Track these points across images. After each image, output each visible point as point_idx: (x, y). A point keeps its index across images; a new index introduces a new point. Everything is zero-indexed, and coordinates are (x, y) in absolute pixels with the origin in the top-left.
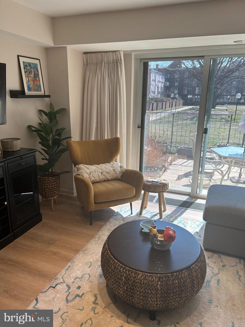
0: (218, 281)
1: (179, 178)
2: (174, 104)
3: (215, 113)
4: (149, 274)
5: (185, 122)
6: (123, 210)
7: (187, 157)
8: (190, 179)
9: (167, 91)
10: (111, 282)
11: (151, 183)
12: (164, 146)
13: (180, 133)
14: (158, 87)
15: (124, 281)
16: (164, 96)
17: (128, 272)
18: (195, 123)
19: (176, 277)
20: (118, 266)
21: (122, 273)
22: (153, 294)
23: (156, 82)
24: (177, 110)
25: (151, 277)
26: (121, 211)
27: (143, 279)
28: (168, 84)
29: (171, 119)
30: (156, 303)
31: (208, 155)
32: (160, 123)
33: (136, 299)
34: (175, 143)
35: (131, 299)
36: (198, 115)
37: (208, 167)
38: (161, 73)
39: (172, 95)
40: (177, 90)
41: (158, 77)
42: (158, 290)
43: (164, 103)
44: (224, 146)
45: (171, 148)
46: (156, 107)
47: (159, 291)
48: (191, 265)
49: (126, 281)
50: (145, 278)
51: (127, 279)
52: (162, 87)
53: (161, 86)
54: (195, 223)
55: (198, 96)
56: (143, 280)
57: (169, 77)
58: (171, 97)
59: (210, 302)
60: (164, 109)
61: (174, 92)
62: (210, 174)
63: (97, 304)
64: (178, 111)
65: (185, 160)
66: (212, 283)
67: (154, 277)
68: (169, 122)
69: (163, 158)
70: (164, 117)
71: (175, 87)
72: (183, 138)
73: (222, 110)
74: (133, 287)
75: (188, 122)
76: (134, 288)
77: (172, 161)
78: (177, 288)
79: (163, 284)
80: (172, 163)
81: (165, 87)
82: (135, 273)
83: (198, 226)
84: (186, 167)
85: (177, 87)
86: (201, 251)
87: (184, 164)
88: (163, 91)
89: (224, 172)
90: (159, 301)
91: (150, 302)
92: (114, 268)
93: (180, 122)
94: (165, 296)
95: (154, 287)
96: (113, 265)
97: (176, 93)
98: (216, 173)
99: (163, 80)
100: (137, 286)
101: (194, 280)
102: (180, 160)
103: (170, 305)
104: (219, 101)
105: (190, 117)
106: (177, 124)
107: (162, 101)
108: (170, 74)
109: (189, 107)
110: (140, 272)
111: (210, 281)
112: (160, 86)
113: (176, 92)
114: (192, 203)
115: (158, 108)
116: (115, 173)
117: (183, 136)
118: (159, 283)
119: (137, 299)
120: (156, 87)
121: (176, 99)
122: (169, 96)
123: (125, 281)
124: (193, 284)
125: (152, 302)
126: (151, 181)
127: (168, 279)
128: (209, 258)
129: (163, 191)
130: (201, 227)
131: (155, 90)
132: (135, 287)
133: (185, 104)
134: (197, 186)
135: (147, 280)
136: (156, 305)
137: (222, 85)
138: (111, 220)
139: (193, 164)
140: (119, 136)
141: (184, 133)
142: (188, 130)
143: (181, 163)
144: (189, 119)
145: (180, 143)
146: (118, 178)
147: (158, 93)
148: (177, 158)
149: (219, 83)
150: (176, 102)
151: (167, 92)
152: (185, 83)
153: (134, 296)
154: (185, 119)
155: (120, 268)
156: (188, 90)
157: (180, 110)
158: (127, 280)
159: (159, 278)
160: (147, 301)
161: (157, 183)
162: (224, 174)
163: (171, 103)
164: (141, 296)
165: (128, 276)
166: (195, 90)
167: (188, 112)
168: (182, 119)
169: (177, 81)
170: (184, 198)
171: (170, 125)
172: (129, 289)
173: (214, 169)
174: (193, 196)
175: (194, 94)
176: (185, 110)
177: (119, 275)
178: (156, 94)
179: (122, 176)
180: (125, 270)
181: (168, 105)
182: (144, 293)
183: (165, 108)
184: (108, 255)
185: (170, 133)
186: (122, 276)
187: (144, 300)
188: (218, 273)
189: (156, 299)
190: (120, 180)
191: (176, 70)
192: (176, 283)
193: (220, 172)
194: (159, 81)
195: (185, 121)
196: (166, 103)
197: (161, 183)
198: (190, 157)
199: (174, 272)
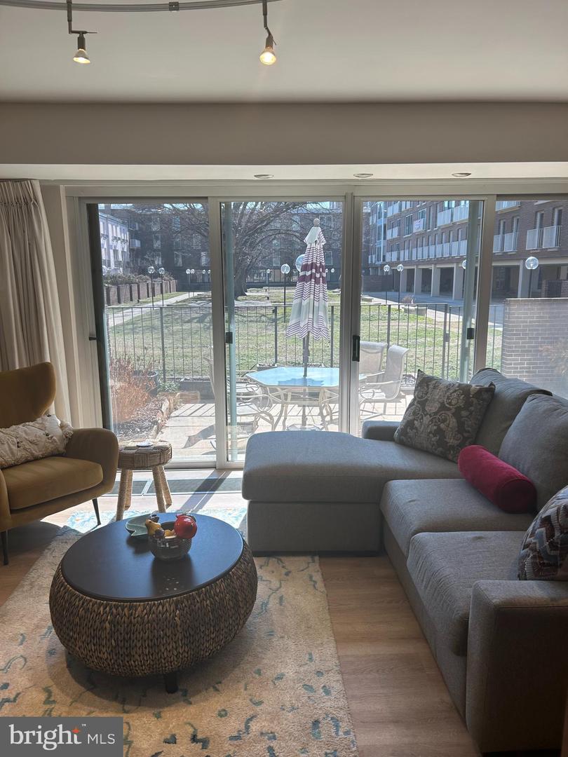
0: (281, 599)
1: (191, 441)
2: (157, 288)
3: (247, 305)
4: (156, 602)
5: (187, 326)
6: (77, 520)
7: (201, 399)
8: (213, 441)
9: (138, 258)
10: (80, 644)
11: (134, 451)
12: (150, 380)
13: (180, 350)
14: (115, 251)
15: (108, 630)
16: (132, 272)
17: (115, 611)
18: (208, 328)
19: (206, 595)
20: (93, 606)
21: (102, 616)
22: (168, 637)
23: (111, 242)
24: (167, 302)
25: (161, 607)
26: (73, 523)
27: (146, 614)
28: (137, 243)
29: (157, 323)
30: (175, 653)
31: (241, 389)
32: (133, 331)
33: (137, 657)
34: (172, 373)
35: (128, 662)
36: (211, 311)
37: (244, 412)
38: (117, 220)
39: (151, 270)
40: (160, 259)
41: (112, 228)
42: (177, 625)
43: (135, 287)
44: (270, 367)
45: (165, 382)
46: (116, 297)
47: (179, 628)
48: (230, 570)
49: (113, 628)
50: (150, 610)
51: (116, 624)
52: (125, 250)
53: (123, 249)
54: (230, 514)
55: (207, 270)
56: (146, 616)
57: (137, 229)
58: (148, 274)
59: (271, 634)
60: (135, 300)
61: (153, 262)
62: (250, 426)
63: (54, 702)
64: (169, 303)
65: (197, 405)
66: (270, 606)
67: (167, 604)
68: (153, 328)
69: (151, 405)
70: (142, 318)
71: (155, 251)
72: (187, 361)
73: (259, 299)
74: (129, 636)
75: (195, 325)
76: (130, 638)
77: (170, 411)
78: (210, 613)
79: (185, 612)
80: (172, 415)
81: (131, 250)
82: (130, 608)
83: (237, 520)
84: (202, 419)
85: (159, 250)
86: (244, 545)
87: (197, 413)
88: (129, 261)
89: (275, 419)
90: (182, 647)
91: (165, 654)
92: (85, 612)
93: (177, 327)
94: (190, 634)
95: (169, 622)
96: (82, 607)
97: (158, 265)
98: (261, 422)
99: (126, 236)
100: (137, 630)
101: (237, 594)
102: (188, 406)
103: (201, 649)
104: (252, 280)
105: (197, 315)
106: (171, 331)
107: (129, 283)
108: (139, 223)
109: (192, 294)
110: (138, 603)
111: (267, 602)
112: (119, 248)
113: (158, 261)
114: (221, 481)
115: (122, 300)
116: (50, 441)
117: (187, 356)
118: (178, 612)
119: (140, 656)
120: (112, 252)
121: (161, 276)
122: (143, 271)
123: (111, 629)
124: (237, 601)
125: (168, 653)
126: (134, 447)
127: (193, 601)
128: (261, 567)
129: (162, 461)
130: (241, 519)
131: (109, 257)
132: (133, 634)
133: (182, 288)
134: (227, 447)
135: (154, 613)
136: (176, 656)
137: (252, 246)
138: (54, 544)
139: (214, 411)
140: (48, 360)
141: (189, 350)
142: (195, 343)
143: (189, 412)
144: (195, 321)
145: (183, 372)
146: (58, 451)
147: (118, 263)
148: (180, 402)
149: (246, 242)
150: (161, 284)
151: (137, 261)
152: (176, 243)
153: (133, 653)
154: (187, 320)
155: (98, 609)
156: (183, 257)
157: (172, 301)
158: (114, 626)
159: (177, 603)
160: (158, 654)
161: (146, 448)
162: (275, 421)
163: (150, 287)
164: (146, 648)
165: (116, 616)
166: (200, 258)
167: (190, 305)
168: (179, 321)
169: (157, 238)
170: (205, 474)
171: (157, 335)
172: (121, 641)
173: (256, 412)
174: (222, 468)
175: (198, 267)
176: (184, 301)
177: (98, 623)
178: (113, 266)
179: (67, 447)
180: (108, 608)
181: (143, 291)
182: (151, 640)
183: (139, 298)
184: (67, 594)
185: (158, 352)
186: (104, 621)
187: (152, 655)
188: (278, 586)
189: (174, 644)
190: (62, 456)
191: (154, 214)
192: (207, 605)
193: (268, 418)
194: (116, 238)
195: (187, 324)
196: (138, 286)
197: (155, 448)
198: (207, 398)
199: (201, 588)
